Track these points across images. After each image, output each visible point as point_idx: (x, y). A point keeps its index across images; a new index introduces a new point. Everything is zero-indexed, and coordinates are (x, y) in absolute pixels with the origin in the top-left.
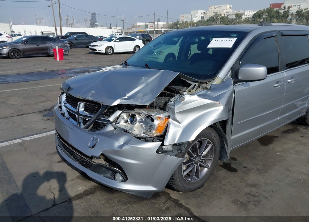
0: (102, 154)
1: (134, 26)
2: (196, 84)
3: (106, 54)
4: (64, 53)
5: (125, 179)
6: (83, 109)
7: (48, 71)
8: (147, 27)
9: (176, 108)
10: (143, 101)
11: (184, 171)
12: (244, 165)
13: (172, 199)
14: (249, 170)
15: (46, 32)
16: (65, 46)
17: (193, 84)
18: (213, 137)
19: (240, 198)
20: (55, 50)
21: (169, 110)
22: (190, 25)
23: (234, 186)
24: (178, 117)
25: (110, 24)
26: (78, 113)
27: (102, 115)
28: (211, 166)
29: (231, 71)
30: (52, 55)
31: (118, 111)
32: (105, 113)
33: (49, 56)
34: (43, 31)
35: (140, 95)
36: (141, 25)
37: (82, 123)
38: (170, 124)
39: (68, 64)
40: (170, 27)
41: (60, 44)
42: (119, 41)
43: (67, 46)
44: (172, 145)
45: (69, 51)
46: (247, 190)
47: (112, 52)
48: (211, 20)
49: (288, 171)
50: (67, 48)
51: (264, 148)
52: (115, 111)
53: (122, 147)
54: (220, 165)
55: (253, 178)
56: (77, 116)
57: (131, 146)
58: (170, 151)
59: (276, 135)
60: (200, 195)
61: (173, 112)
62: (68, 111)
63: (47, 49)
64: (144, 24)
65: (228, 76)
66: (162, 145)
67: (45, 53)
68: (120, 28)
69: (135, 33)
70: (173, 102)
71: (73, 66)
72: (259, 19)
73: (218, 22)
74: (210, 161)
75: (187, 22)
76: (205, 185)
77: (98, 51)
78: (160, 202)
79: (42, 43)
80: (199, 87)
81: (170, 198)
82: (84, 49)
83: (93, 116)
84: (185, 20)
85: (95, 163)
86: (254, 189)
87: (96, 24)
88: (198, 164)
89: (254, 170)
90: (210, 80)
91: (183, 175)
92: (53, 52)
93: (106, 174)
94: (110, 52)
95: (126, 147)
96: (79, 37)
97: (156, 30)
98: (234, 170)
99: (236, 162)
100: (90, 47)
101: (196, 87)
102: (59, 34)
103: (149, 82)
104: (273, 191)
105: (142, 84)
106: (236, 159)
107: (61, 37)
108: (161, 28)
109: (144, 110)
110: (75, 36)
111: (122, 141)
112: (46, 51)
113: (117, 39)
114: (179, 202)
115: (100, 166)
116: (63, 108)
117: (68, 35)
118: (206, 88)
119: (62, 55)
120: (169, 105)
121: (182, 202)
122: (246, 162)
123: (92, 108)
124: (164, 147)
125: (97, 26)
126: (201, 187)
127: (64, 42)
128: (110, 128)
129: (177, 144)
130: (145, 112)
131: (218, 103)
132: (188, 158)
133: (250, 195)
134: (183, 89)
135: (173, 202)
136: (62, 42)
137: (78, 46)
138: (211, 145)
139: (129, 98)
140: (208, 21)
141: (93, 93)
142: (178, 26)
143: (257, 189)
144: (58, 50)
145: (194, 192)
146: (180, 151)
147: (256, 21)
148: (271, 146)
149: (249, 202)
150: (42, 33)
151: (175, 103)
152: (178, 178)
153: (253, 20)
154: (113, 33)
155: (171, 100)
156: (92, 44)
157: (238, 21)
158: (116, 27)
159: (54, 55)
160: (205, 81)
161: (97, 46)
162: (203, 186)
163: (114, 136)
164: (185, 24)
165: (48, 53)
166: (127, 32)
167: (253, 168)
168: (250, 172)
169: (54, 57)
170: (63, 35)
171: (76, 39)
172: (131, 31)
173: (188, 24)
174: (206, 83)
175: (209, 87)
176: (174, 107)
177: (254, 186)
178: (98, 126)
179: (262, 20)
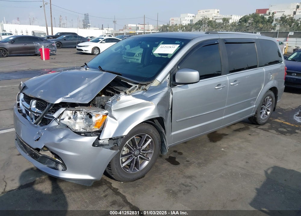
0: (44, 146)
1: (125, 28)
2: (137, 85)
3: (92, 54)
4: (51, 52)
5: (65, 169)
6: (35, 106)
7: (32, 69)
8: (138, 29)
9: (112, 106)
10: (83, 100)
11: (123, 163)
12: (188, 159)
13: (112, 188)
14: (191, 164)
15: (37, 31)
16: (52, 46)
17: (134, 86)
18: (151, 132)
19: (174, 187)
20: (41, 49)
21: (107, 108)
22: (179, 28)
23: (172, 177)
24: (115, 114)
25: (103, 25)
26: (30, 109)
27: (49, 111)
28: (152, 159)
29: (169, 75)
30: (38, 54)
31: (62, 108)
32: (51, 110)
33: (36, 55)
34: (35, 31)
35: (81, 94)
36: (132, 27)
37: (34, 119)
38: (107, 120)
39: (53, 64)
40: (160, 30)
41: (47, 44)
42: (105, 42)
43: (54, 46)
44: (108, 139)
45: (56, 51)
46: (182, 181)
47: (98, 53)
48: (199, 24)
49: (225, 164)
50: (54, 48)
51: (212, 144)
52: (59, 109)
53: (61, 141)
54: (165, 159)
55: (191, 170)
56: (30, 113)
57: (69, 140)
58: (106, 145)
59: (227, 133)
60: (138, 185)
61: (110, 110)
62: (25, 109)
63: (34, 48)
64: (135, 25)
65: (166, 79)
66: (99, 139)
67: (33, 53)
68: (112, 29)
69: (125, 34)
70: (111, 101)
71: (58, 65)
72: (245, 24)
73: (206, 26)
74: (151, 154)
75: (176, 24)
76: (146, 176)
77: (84, 52)
78: (101, 191)
79: (29, 43)
80: (140, 88)
81: (110, 187)
82: (72, 49)
83: (41, 113)
84: (175, 23)
85: (41, 154)
86: (188, 180)
87: (89, 24)
88: (138, 156)
89: (195, 164)
90: (148, 82)
91: (122, 167)
92: (40, 52)
93: (51, 164)
94: (96, 52)
95: (65, 141)
96: (68, 37)
97: (145, 32)
98: (177, 163)
99: (181, 156)
100: (77, 47)
101: (136, 88)
102: (50, 34)
103: (91, 83)
104: (205, 182)
105: (85, 84)
106: (182, 153)
107: (52, 37)
108: (152, 30)
109: (84, 108)
110: (64, 37)
111: (61, 135)
112: (33, 51)
113: (104, 40)
114: (118, 191)
115: (45, 157)
116: (21, 105)
117: (58, 35)
118: (145, 89)
119: (48, 54)
120: (107, 104)
121: (121, 191)
122: (191, 156)
123: (42, 105)
124: (100, 141)
125: (89, 26)
126: (142, 178)
127: (51, 42)
128: (54, 124)
129: (113, 138)
130: (85, 110)
131: (150, 102)
132: (128, 151)
133: (183, 185)
134: (125, 89)
135: (112, 190)
136: (49, 42)
137: (67, 46)
138: (150, 140)
139: (71, 97)
140: (196, 24)
141: (42, 92)
142: (168, 28)
143: (192, 180)
144: (45, 50)
145: (134, 181)
146: (116, 145)
147: (242, 26)
148: (218, 143)
149: (180, 191)
150: (33, 32)
151: (112, 102)
152: (116, 169)
153: (239, 25)
154: (104, 34)
155: (110, 99)
156: (79, 45)
157: (225, 25)
158: (108, 28)
159: (40, 55)
160: (145, 83)
161: (84, 46)
162: (143, 176)
163: (56, 130)
164: (175, 26)
165: (34, 52)
166: (117, 33)
167: (195, 162)
168: (190, 166)
169: (40, 57)
170: (54, 34)
171: (65, 40)
172: (121, 32)
173: (177, 27)
174: (145, 85)
175: (147, 89)
176: (111, 105)
177: (190, 177)
178: (45, 122)
179: (247, 25)
